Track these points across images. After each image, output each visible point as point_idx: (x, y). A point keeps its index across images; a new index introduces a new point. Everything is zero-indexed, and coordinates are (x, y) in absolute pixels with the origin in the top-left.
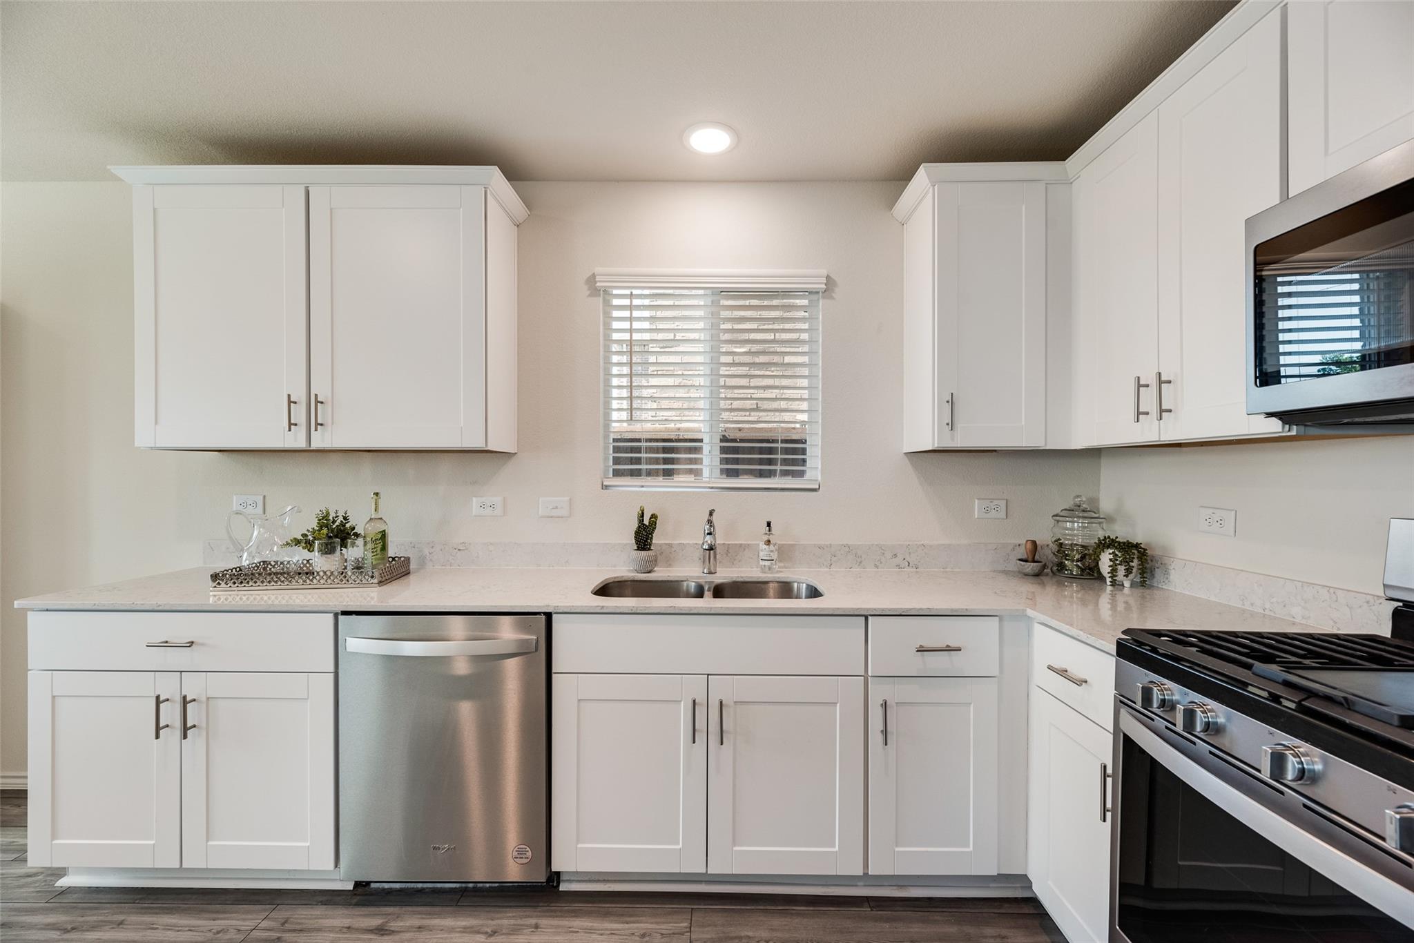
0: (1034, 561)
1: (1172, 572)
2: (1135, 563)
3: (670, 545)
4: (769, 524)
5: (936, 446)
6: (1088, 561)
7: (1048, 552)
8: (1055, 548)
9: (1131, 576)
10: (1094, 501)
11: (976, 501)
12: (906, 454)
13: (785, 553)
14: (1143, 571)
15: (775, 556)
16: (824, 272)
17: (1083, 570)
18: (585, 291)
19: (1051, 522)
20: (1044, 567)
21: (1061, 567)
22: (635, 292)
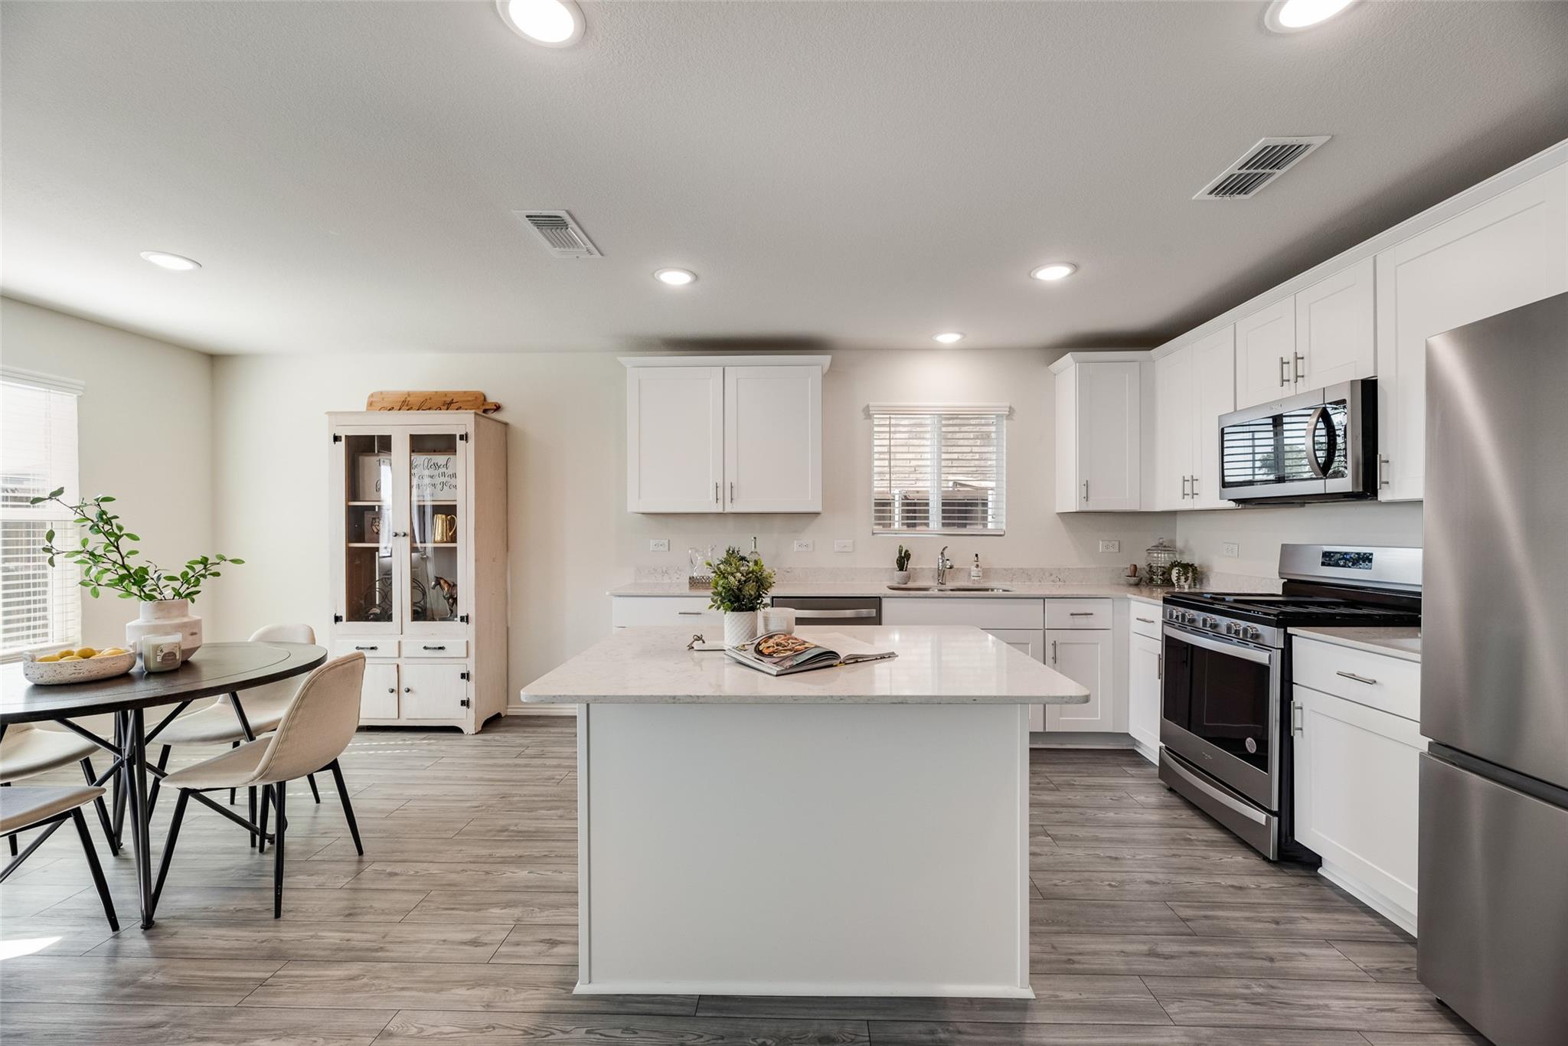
0: (1135, 576)
1: (1211, 579)
2: (1190, 575)
3: (915, 569)
4: (977, 555)
5: (1078, 510)
6: (1166, 576)
7: (1144, 572)
8: (1148, 569)
9: (1188, 582)
10: (1173, 542)
11: (1101, 542)
12: (1058, 513)
13: (986, 573)
14: (1194, 580)
15: (981, 574)
16: (1008, 404)
17: (1163, 581)
18: (862, 416)
19: (1146, 554)
20: (1141, 579)
21: (1151, 580)
22: (892, 416)
